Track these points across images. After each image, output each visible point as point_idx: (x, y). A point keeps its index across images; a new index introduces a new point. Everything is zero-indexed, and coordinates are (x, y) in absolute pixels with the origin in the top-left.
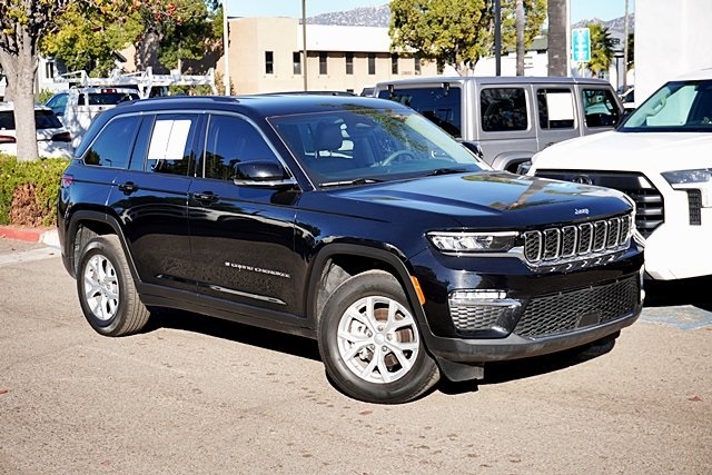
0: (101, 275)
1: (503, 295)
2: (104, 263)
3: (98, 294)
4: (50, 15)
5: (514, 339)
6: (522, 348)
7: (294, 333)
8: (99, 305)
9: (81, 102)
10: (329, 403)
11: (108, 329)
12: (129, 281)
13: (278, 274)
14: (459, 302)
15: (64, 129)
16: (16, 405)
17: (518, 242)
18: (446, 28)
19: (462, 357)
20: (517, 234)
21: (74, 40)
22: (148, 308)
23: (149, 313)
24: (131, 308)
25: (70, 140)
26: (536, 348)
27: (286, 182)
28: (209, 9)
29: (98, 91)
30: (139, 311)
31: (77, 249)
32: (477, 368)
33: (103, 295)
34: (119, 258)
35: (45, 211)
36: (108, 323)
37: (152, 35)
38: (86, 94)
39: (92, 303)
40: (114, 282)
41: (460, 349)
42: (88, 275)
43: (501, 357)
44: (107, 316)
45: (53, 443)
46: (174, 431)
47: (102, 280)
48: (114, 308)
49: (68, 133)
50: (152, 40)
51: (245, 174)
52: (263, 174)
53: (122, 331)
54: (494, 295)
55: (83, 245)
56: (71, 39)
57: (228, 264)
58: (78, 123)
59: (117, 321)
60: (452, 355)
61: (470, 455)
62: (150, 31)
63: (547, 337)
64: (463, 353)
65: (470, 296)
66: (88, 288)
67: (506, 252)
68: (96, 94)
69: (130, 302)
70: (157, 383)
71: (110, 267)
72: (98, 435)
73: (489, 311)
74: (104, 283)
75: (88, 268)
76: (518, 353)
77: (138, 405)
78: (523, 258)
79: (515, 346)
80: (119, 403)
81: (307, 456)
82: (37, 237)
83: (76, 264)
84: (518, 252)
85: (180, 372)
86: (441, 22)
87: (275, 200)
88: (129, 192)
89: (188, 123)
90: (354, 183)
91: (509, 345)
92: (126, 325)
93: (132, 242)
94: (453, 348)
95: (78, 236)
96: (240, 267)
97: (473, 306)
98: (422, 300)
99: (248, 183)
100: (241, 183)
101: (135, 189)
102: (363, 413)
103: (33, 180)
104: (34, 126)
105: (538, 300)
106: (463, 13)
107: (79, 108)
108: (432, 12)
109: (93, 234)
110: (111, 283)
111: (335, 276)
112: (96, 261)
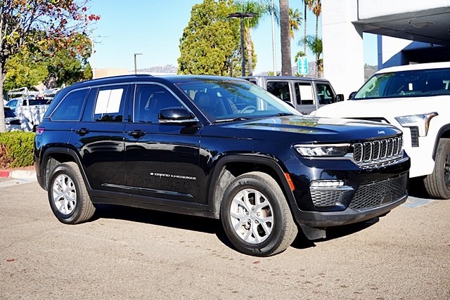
0: (64, 186)
1: (342, 184)
2: (66, 180)
3: (61, 199)
4: (12, 51)
5: (349, 211)
6: (354, 217)
7: (197, 215)
8: (63, 205)
9: (25, 103)
10: (230, 258)
11: (69, 220)
12: (83, 189)
13: (187, 178)
14: (315, 188)
15: (16, 118)
16: (23, 268)
17: (350, 150)
18: (207, 71)
19: (318, 224)
20: (349, 145)
21: (14, 77)
22: (95, 205)
23: (95, 208)
24: (84, 206)
25: (20, 124)
26: (362, 216)
27: (191, 120)
28: (82, 65)
29: (34, 99)
30: (89, 208)
31: (47, 171)
32: (323, 231)
33: (65, 199)
34: (77, 176)
35: (12, 160)
36: (70, 216)
37: (52, 78)
38: (27, 100)
39: (58, 204)
40: (73, 191)
41: (317, 218)
42: (55, 187)
43: (341, 223)
44: (68, 212)
45: (56, 292)
46: (136, 280)
47: (64, 190)
48: (73, 207)
49: (19, 120)
50: (52, 80)
51: (165, 116)
52: (176, 116)
53: (79, 220)
54: (336, 184)
55: (52, 170)
56: (13, 77)
57: (152, 174)
58: (23, 115)
59: (75, 214)
60: (312, 222)
61: (342, 286)
62: (51, 76)
63: (366, 210)
64: (318, 221)
65: (321, 184)
66: (55, 196)
67: (343, 156)
68: (33, 100)
69: (84, 202)
70: (111, 250)
71: (70, 181)
72: (85, 285)
73: (333, 194)
74: (66, 192)
75: (55, 183)
76: (352, 220)
77: (104, 264)
78: (353, 160)
79: (350, 215)
80: (92, 264)
81: (235, 292)
82: (7, 174)
83: (46, 181)
84: (350, 156)
85: (124, 243)
86: (204, 68)
87: (183, 132)
88: (83, 134)
89: (122, 90)
90: (234, 120)
91: (346, 215)
92: (81, 216)
93: (87, 167)
94: (312, 218)
95: (48, 164)
96: (161, 175)
97: (324, 191)
98: (292, 188)
99: (168, 121)
100: (163, 121)
101: (87, 132)
102: (255, 263)
103: (4, 142)
104: (4, 116)
105: (363, 186)
106: (215, 63)
107: (24, 107)
108: (199, 63)
109: (58, 163)
110: (70, 191)
111: (226, 178)
112: (60, 179)
